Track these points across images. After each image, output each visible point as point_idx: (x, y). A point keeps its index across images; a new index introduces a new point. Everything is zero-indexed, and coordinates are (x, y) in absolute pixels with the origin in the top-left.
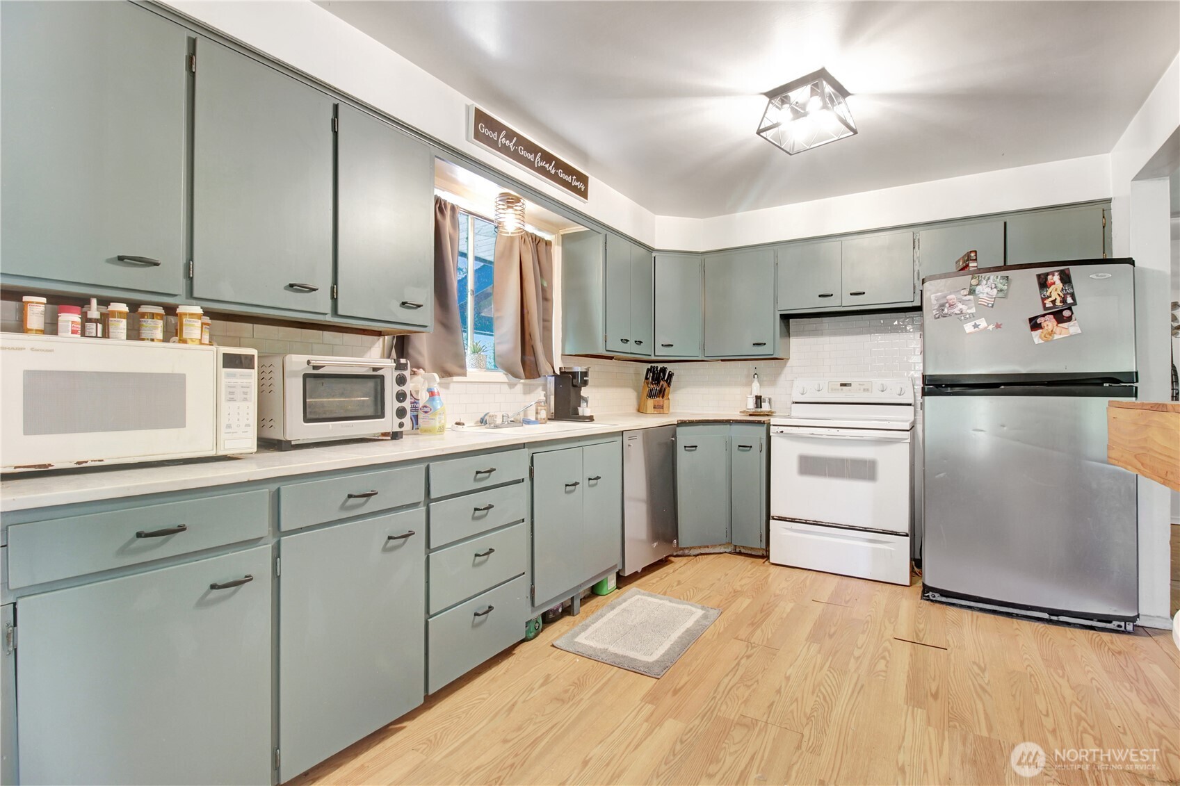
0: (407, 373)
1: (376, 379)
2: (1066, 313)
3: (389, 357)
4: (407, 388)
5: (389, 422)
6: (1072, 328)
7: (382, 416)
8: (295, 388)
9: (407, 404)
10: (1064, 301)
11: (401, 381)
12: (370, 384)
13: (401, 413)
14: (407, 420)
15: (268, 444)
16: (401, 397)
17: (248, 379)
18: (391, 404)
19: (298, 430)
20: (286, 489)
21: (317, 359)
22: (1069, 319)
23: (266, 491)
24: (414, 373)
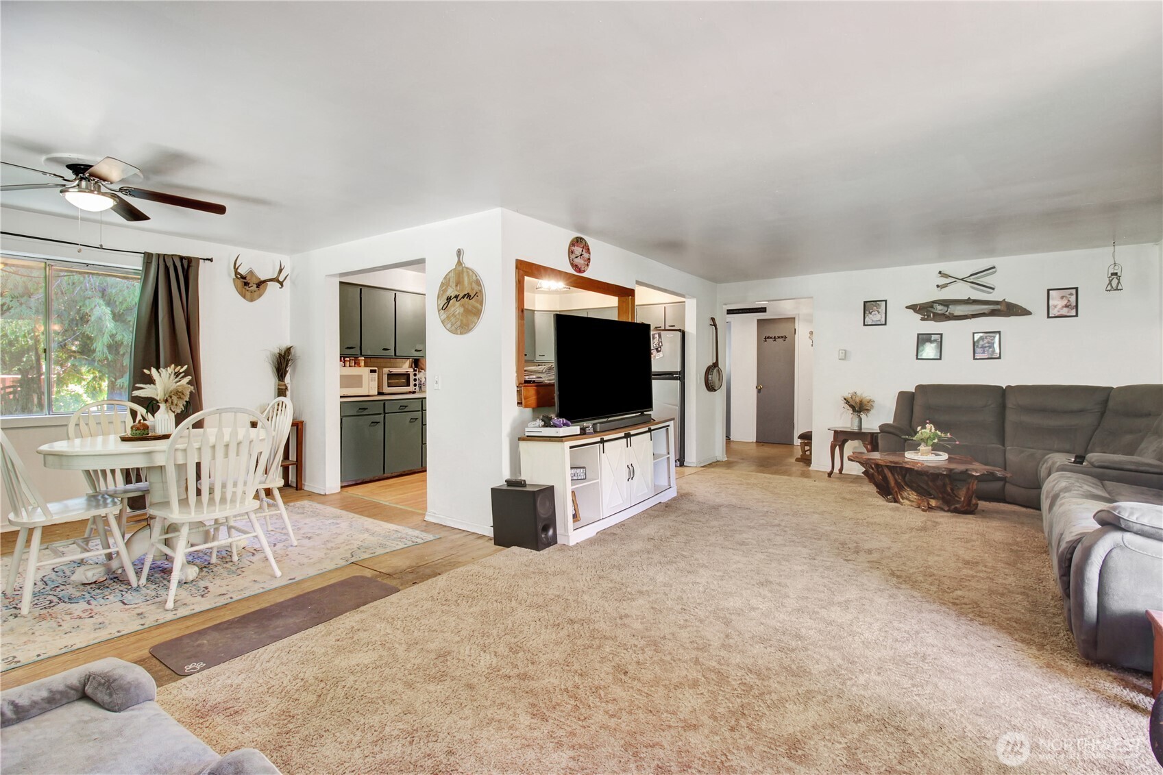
0: (417, 373)
1: (407, 375)
2: (659, 349)
3: (411, 367)
4: (416, 377)
5: (411, 388)
6: (661, 354)
7: (409, 386)
8: (385, 377)
9: (417, 382)
10: (659, 344)
11: (415, 375)
12: (406, 377)
13: (415, 385)
14: (417, 387)
15: (380, 394)
16: (415, 380)
17: (376, 375)
18: (412, 383)
19: (386, 389)
20: (386, 402)
21: (392, 370)
22: (660, 351)
23: (382, 402)
24: (420, 372)
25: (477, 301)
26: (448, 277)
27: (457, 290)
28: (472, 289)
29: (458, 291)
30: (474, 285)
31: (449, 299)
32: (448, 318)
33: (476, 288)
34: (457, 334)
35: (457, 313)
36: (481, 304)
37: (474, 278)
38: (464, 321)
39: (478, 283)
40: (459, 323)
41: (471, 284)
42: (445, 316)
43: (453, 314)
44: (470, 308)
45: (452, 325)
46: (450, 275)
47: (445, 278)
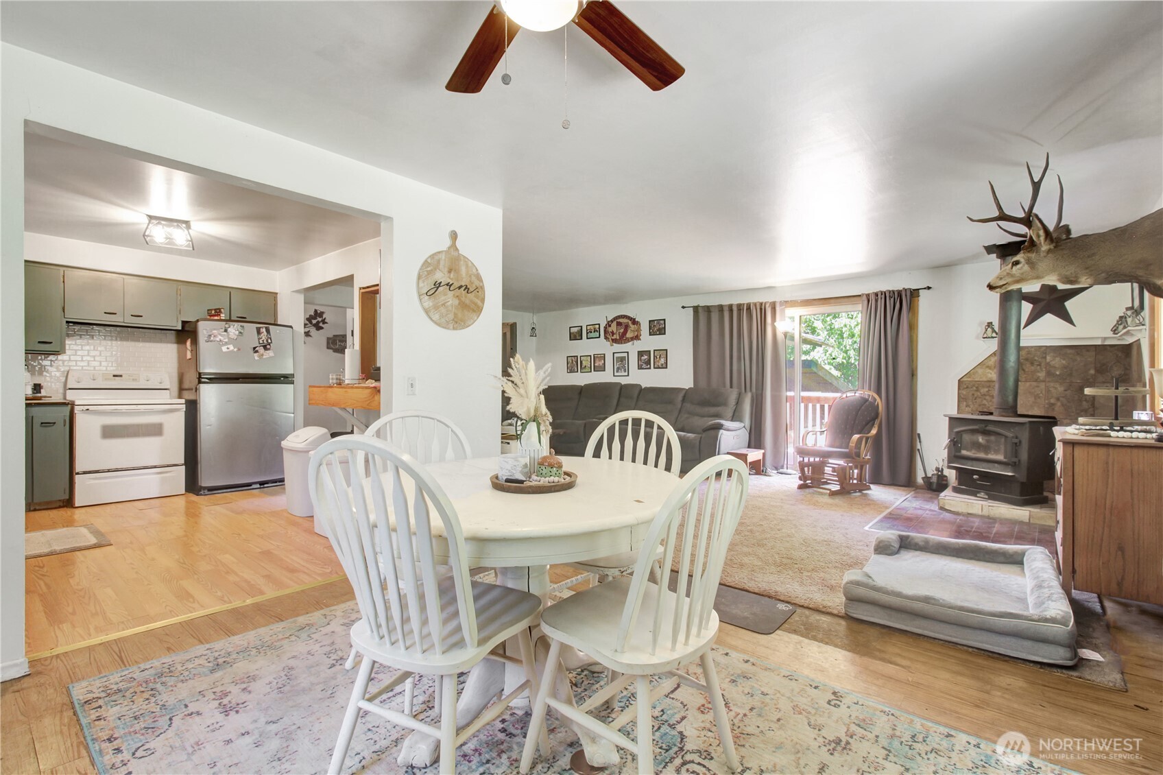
2: (268, 347)
6: (270, 353)
10: (267, 341)
22: (269, 349)
25: (477, 297)
26: (436, 258)
27: (449, 278)
28: (472, 283)
29: (452, 279)
30: (473, 278)
31: (437, 285)
32: (436, 307)
33: (477, 283)
34: (448, 329)
35: (449, 303)
36: (483, 300)
37: (474, 271)
38: (460, 315)
39: (479, 278)
40: (451, 316)
41: (470, 276)
42: (431, 304)
43: (444, 304)
44: (467, 302)
45: (442, 316)
46: (440, 256)
47: (432, 256)
